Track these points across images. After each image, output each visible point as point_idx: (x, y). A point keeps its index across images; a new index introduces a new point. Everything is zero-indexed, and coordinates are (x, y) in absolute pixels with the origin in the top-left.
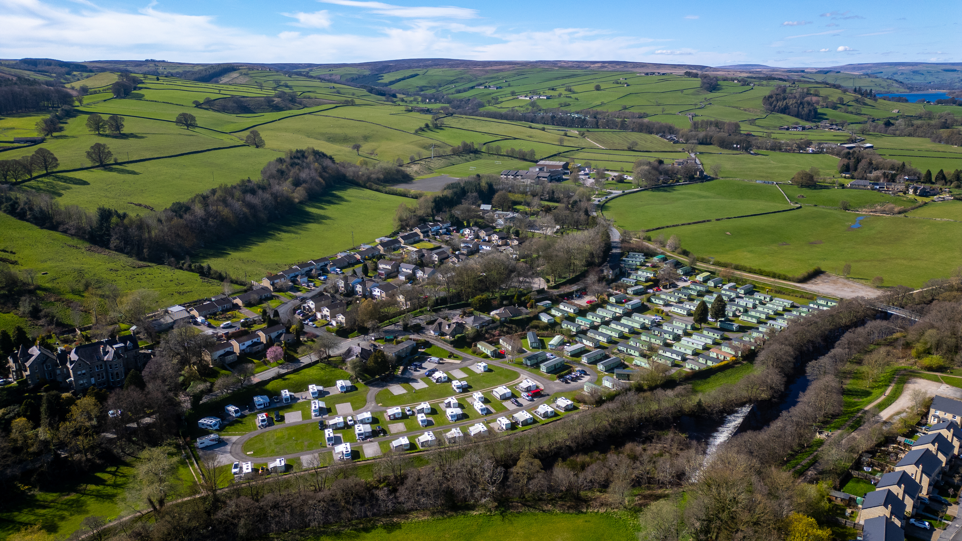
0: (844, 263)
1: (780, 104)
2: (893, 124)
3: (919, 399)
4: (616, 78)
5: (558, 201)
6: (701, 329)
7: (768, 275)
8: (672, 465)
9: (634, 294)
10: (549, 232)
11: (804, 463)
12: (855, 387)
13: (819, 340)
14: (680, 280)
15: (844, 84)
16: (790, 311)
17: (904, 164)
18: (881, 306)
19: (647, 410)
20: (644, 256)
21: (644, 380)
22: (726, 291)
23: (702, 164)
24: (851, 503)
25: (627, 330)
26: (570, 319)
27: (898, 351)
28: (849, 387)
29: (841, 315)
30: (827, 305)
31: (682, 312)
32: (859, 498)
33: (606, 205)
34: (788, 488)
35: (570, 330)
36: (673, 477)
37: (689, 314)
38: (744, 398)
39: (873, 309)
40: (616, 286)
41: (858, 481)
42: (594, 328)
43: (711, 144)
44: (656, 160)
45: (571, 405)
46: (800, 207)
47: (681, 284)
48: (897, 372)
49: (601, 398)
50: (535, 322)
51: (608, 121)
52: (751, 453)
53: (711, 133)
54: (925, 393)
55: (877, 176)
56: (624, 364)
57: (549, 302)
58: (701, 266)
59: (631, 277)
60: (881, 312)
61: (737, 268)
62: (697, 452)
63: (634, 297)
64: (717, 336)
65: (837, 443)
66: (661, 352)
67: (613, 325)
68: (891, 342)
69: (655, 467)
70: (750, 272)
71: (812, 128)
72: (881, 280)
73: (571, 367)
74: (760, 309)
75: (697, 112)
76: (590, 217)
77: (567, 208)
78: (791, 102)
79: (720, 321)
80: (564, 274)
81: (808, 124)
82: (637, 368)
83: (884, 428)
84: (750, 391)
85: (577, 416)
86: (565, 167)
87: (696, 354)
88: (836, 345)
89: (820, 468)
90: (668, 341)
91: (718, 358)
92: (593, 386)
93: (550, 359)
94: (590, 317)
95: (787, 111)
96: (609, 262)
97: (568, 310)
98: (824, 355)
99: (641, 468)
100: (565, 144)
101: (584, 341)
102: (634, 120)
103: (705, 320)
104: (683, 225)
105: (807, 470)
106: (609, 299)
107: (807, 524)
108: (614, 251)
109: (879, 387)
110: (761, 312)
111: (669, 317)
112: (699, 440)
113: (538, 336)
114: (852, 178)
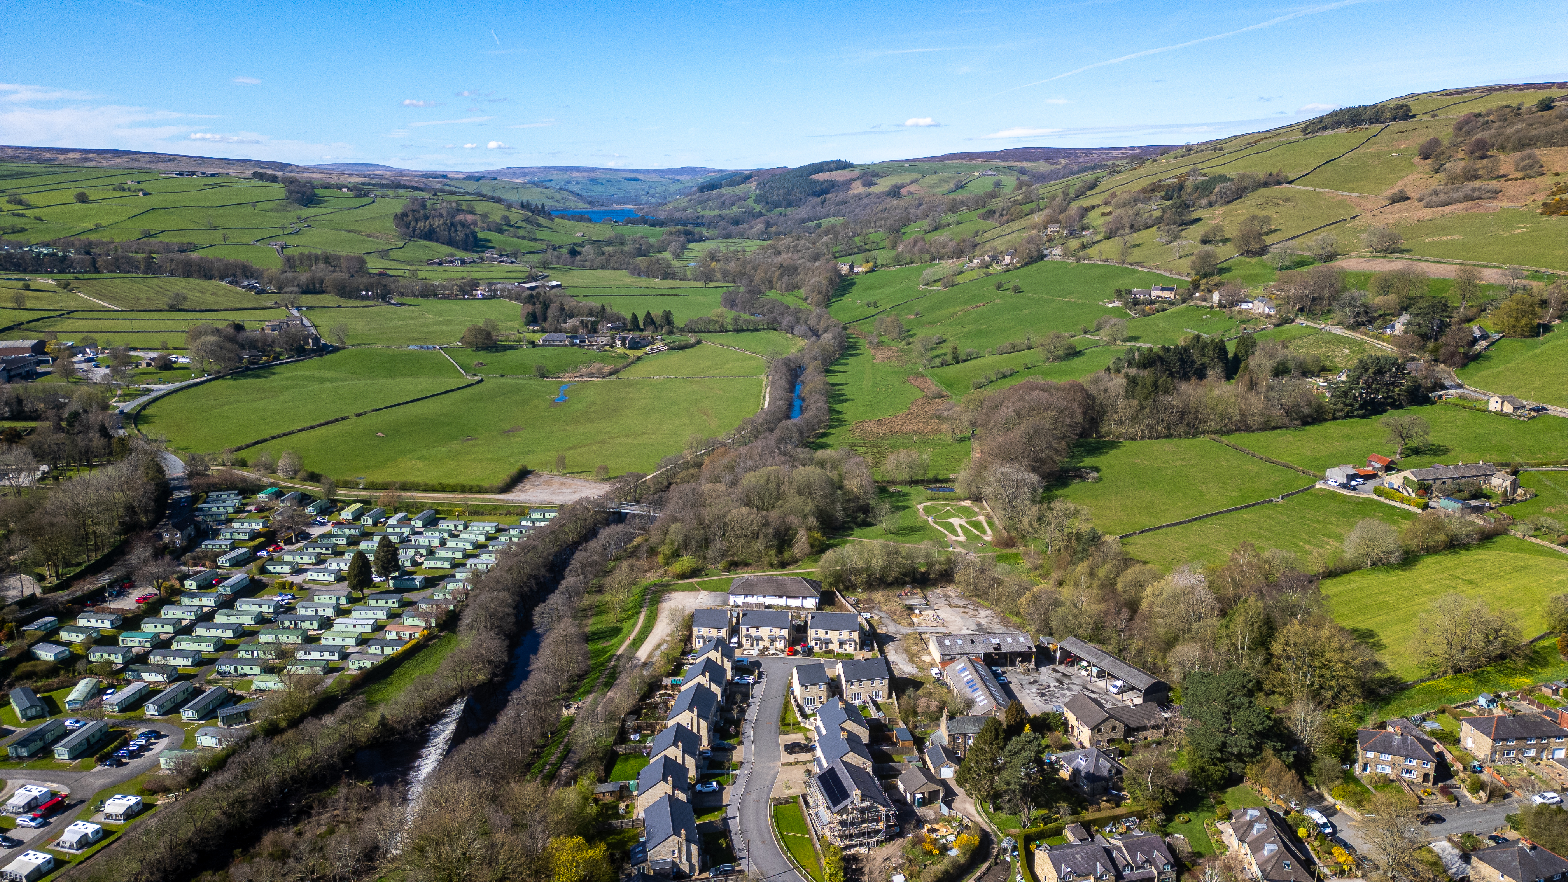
0: (555, 454)
1: (421, 225)
2: (580, 253)
3: (678, 619)
4: (119, 180)
5: (35, 416)
6: (363, 598)
7: (454, 490)
8: (353, 842)
9: (231, 566)
10: (25, 480)
11: (553, 759)
12: (600, 626)
13: (543, 571)
14: (314, 523)
15: (505, 196)
16: (496, 538)
17: (603, 307)
18: (612, 506)
19: (293, 763)
20: (238, 495)
21: (277, 712)
22: (393, 527)
23: (314, 326)
24: (623, 793)
25: (229, 633)
26: (107, 641)
27: (643, 563)
28: (593, 629)
29: (565, 529)
30: (544, 519)
31: (326, 578)
32: (631, 782)
33: (144, 412)
34: (538, 806)
35: (110, 663)
36: (358, 860)
37: (340, 578)
38: (453, 690)
39: (604, 512)
40: (194, 558)
41: (627, 757)
42: (162, 645)
43: (323, 292)
44: (230, 325)
45: (137, 804)
46: (482, 380)
47: (316, 531)
48: (646, 590)
49: (198, 770)
50: (25, 667)
51: (117, 259)
52: (477, 772)
53: (320, 275)
54: (684, 610)
55: (574, 326)
56: (234, 695)
57: (52, 619)
58: (345, 495)
59: (221, 536)
60: (614, 513)
61: (404, 487)
62: (393, 804)
63: (233, 570)
64: (392, 604)
65: (592, 714)
66: (300, 655)
67: (200, 632)
68: (633, 552)
69: (324, 857)
70: (426, 490)
71: (474, 261)
72: (605, 469)
73: (126, 732)
74: (451, 544)
75: (290, 240)
76: (114, 440)
77: (58, 428)
78: (437, 222)
79: (393, 578)
80: (77, 556)
81: (468, 256)
82: (260, 696)
83: (645, 672)
84: (459, 677)
85: (154, 821)
86: (39, 348)
87: (362, 641)
88: (566, 573)
89: (575, 759)
90: (310, 633)
91: (400, 638)
92: (179, 753)
93: (73, 731)
94: (148, 627)
95: (434, 236)
96: (170, 517)
97: (99, 624)
98: (553, 592)
99: (299, 867)
100: (28, 306)
101: (145, 676)
102: (171, 256)
103: (368, 583)
104: (300, 430)
105: (559, 768)
106: (183, 585)
107: (573, 848)
108: (177, 495)
109: (629, 618)
110: (455, 549)
111: (304, 592)
112: (392, 783)
113: (36, 691)
114: (543, 331)
